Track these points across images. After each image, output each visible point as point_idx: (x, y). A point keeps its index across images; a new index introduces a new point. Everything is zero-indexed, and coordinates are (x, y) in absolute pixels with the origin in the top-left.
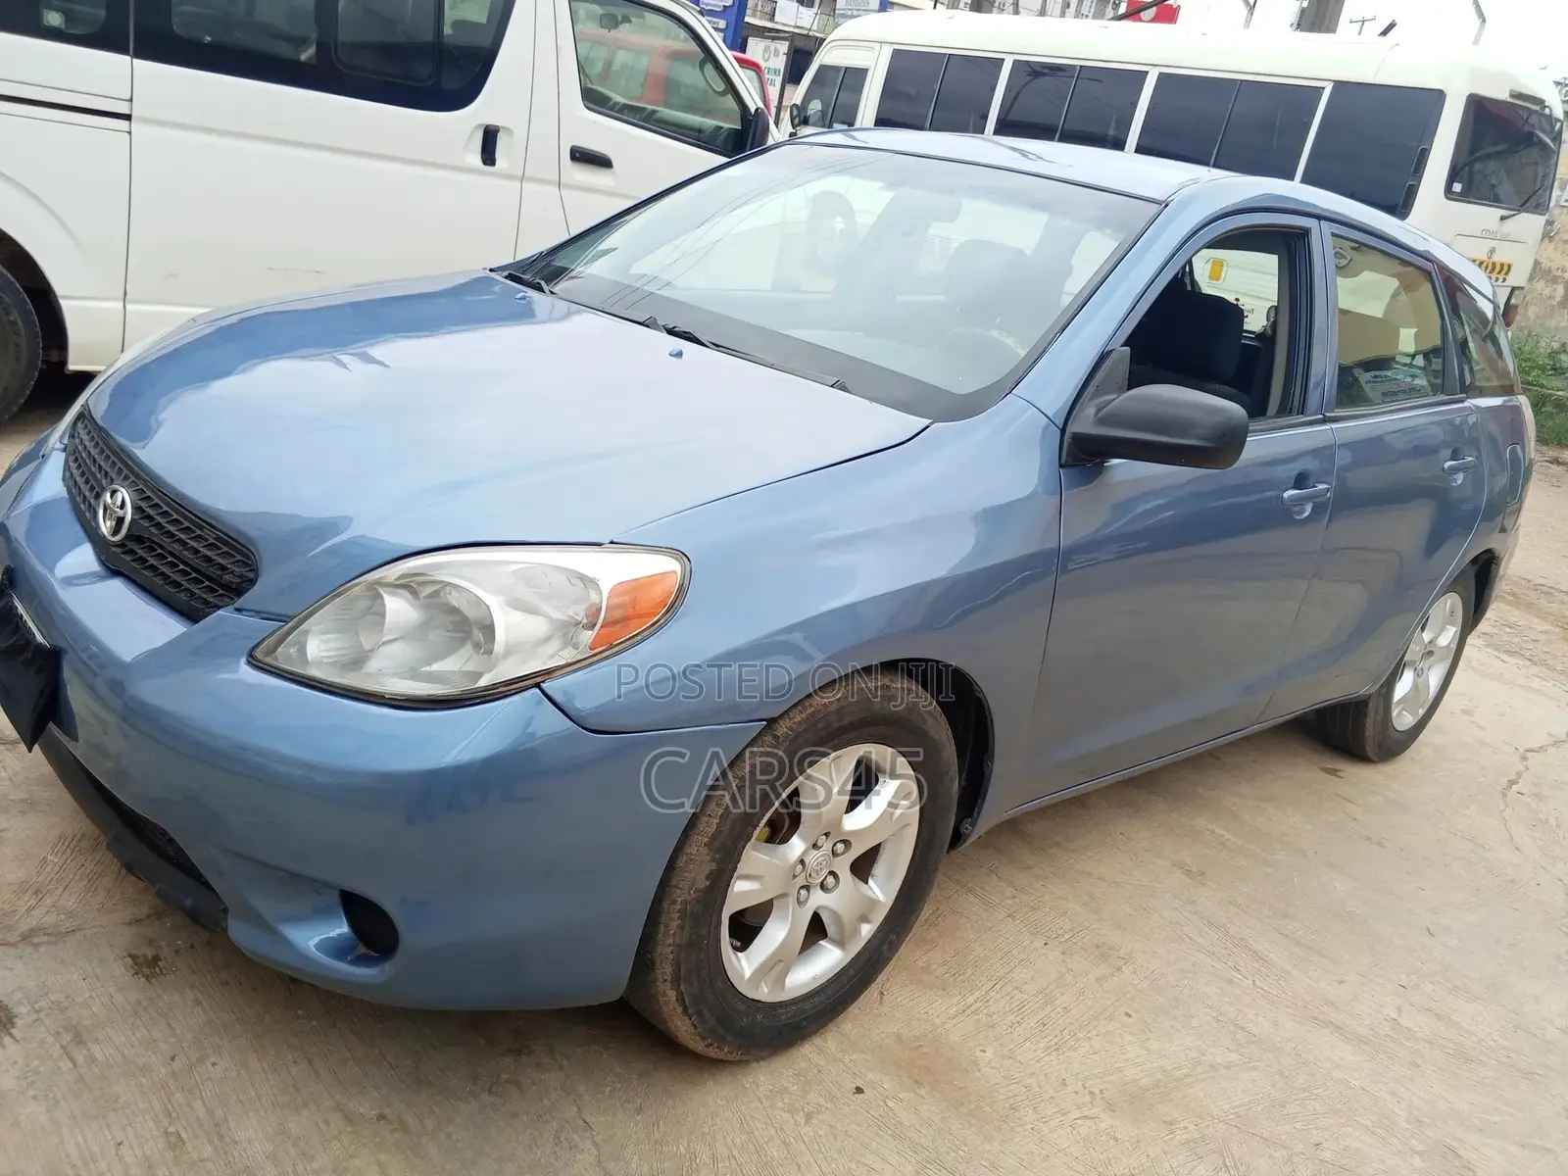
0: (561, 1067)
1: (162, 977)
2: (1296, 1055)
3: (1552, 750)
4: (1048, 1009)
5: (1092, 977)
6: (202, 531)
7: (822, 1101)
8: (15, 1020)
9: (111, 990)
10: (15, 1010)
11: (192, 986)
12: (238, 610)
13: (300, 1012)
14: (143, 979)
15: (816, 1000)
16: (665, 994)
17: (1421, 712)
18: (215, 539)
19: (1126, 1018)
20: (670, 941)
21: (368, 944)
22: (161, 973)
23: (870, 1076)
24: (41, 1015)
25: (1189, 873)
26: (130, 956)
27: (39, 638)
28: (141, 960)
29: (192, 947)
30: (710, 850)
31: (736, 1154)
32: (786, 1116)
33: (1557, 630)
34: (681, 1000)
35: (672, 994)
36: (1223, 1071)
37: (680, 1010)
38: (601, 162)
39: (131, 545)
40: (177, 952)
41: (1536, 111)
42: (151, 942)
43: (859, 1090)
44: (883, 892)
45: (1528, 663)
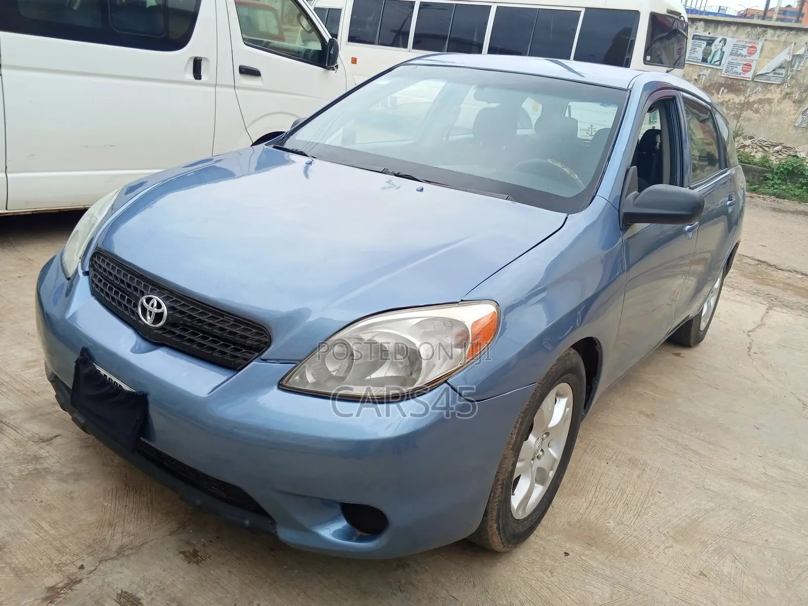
0: (427, 570)
1: (203, 562)
2: (736, 498)
3: (758, 330)
4: (625, 496)
5: (635, 476)
6: (224, 317)
7: (553, 563)
8: (141, 601)
9: (182, 574)
10: (137, 596)
11: (223, 564)
12: (264, 360)
13: (285, 567)
14: (195, 565)
15: (536, 513)
16: (491, 526)
17: (708, 320)
18: (234, 321)
19: (659, 494)
20: (497, 500)
21: (361, 530)
22: (203, 560)
23: (568, 545)
24: (153, 595)
25: (647, 415)
26: (181, 552)
27: (126, 387)
28: (188, 554)
29: (211, 541)
30: (513, 451)
31: (529, 598)
32: (541, 574)
33: (737, 271)
34: (498, 528)
35: (495, 526)
36: (712, 512)
37: (497, 532)
38: (255, 73)
39: (169, 328)
40: (204, 546)
41: (677, 19)
42: (188, 543)
43: (567, 554)
44: (556, 453)
45: (732, 289)
